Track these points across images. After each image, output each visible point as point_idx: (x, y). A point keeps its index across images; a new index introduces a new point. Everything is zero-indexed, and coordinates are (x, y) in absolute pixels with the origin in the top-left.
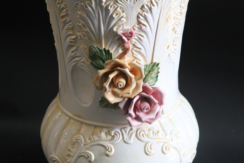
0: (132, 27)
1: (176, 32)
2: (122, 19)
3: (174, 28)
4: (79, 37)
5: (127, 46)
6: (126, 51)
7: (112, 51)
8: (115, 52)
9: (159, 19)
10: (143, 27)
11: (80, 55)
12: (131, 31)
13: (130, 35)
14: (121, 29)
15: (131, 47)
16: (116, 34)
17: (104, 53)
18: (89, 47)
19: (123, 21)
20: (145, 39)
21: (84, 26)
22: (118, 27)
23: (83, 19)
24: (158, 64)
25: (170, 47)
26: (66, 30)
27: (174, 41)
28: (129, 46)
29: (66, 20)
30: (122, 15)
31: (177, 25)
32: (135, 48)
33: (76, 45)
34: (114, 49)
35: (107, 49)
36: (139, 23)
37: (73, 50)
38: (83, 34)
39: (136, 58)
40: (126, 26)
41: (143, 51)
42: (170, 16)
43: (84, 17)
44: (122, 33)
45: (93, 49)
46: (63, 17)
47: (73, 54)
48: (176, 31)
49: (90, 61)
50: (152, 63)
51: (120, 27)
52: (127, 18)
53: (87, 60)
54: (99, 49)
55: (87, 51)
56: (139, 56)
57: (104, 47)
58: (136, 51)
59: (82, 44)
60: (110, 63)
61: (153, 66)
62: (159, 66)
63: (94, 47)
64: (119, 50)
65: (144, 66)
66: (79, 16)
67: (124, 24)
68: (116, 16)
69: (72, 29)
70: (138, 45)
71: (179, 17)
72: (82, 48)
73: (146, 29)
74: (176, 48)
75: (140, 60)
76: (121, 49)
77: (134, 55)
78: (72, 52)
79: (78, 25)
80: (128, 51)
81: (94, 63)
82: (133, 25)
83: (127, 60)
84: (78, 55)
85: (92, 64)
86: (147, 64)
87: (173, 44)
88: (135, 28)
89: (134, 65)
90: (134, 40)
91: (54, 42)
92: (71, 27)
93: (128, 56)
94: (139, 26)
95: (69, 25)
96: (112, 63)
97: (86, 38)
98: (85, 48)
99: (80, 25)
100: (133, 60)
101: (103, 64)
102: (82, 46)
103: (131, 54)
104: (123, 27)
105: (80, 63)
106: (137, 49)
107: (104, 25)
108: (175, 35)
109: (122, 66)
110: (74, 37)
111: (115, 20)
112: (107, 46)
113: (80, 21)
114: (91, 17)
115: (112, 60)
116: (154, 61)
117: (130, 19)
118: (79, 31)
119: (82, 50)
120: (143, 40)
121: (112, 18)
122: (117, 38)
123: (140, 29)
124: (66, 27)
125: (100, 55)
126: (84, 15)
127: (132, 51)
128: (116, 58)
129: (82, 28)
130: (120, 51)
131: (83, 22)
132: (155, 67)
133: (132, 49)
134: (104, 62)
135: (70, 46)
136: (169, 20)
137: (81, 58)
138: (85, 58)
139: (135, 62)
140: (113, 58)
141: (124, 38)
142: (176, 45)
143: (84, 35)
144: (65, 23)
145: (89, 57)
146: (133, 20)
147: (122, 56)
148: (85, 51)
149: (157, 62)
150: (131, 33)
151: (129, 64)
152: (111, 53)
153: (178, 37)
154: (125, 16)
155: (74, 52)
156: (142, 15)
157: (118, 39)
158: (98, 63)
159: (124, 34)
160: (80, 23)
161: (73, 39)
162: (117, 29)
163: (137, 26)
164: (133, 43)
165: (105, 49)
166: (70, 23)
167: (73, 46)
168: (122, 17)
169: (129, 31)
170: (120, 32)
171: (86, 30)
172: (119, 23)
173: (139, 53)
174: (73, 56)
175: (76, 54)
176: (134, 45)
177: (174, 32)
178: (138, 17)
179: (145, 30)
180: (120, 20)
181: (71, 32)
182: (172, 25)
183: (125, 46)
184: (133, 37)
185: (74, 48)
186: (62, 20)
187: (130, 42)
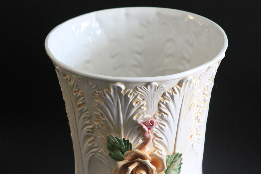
0: (153, 115)
1: (200, 121)
2: (142, 107)
3: (198, 116)
4: (97, 127)
5: (147, 135)
6: (147, 141)
7: (131, 142)
8: (135, 142)
9: (181, 107)
10: (165, 116)
11: (98, 146)
12: (152, 120)
13: (150, 124)
14: (141, 118)
15: (152, 136)
16: (136, 123)
17: (123, 143)
18: (108, 137)
19: (144, 109)
20: (166, 128)
21: (102, 115)
22: (138, 116)
23: (101, 108)
24: (181, 155)
25: (193, 136)
26: (83, 120)
27: (197, 130)
28: (150, 136)
29: (83, 109)
30: (142, 103)
31: (200, 113)
32: (156, 138)
33: (93, 135)
34: (134, 139)
35: (126, 139)
36: (160, 111)
37: (91, 141)
38: (100, 123)
39: (157, 148)
40: (147, 114)
41: (164, 141)
42: (193, 104)
43: (102, 106)
44: (142, 122)
45: (112, 139)
46: (79, 106)
47: (90, 145)
48: (199, 119)
49: (108, 152)
50: (174, 153)
51: (140, 116)
52: (147, 106)
53: (105, 151)
54: (118, 139)
55: (106, 142)
56: (160, 147)
57: (123, 137)
58: (157, 141)
59: (100, 134)
60: (130, 154)
61: (175, 157)
62: (182, 157)
63: (112, 137)
64: (139, 140)
65: (166, 157)
66: (96, 105)
67: (144, 113)
68: (136, 104)
69: (89, 118)
70: (160, 135)
71: (202, 105)
72: (99, 138)
73: (168, 117)
74: (200, 137)
75: (161, 151)
76: (141, 139)
77: (155, 145)
78: (90, 142)
79: (96, 114)
80: (148, 141)
81: (113, 154)
82: (154, 114)
83: (147, 151)
84: (96, 145)
85: (110, 155)
86: (168, 155)
87: (197, 134)
88: (156, 116)
89: (156, 155)
90: (155, 130)
91: (70, 132)
92: (88, 116)
93: (148, 146)
94: (160, 115)
95: (87, 114)
96: (132, 154)
97: (104, 127)
98: (103, 138)
99: (97, 114)
100: (154, 151)
101: (122, 155)
102: (100, 137)
103: (152, 144)
104: (144, 115)
105: (97, 154)
106: (159, 139)
107: (123, 114)
108: (198, 124)
109: (143, 157)
110: (91, 127)
111: (135, 108)
112: (126, 136)
113: (98, 110)
114: (110, 106)
115: (132, 151)
116: (177, 152)
117: (151, 107)
118: (97, 121)
119: (99, 140)
120: (164, 129)
121: (131, 106)
122: (137, 127)
123: (162, 117)
124: (82, 117)
125: (119, 146)
126: (102, 104)
127: (153, 141)
128: (136, 148)
129: (100, 117)
130: (141, 141)
131: (101, 111)
132: (177, 158)
133: (153, 139)
134: (123, 153)
135: (87, 137)
136: (191, 108)
137: (99, 149)
138: (103, 149)
139: (156, 153)
140: (133, 149)
141: (144, 127)
142: (199, 135)
143: (102, 124)
144: (82, 112)
145: (107, 148)
146: (154, 109)
147: (142, 147)
148: (104, 141)
149: (180, 153)
150: (152, 122)
151: (150, 155)
152: (131, 143)
153: (201, 126)
154: (145, 104)
155: (91, 142)
156: (163, 103)
157: (139, 129)
158: (116, 154)
159: (144, 123)
160: (97, 111)
161: (90, 129)
162: (137, 118)
163: (158, 114)
164: (154, 132)
165: (124, 139)
166: (87, 112)
167: (90, 136)
168: (143, 105)
169: (150, 120)
170: (140, 121)
171: (104, 119)
172: (139, 112)
173: (161, 143)
174: (90, 146)
175: (93, 144)
176: (155, 134)
177: (198, 120)
178: (159, 105)
179: (167, 119)
180: (140, 108)
181: (88, 122)
182: (195, 114)
183: (145, 135)
184: (154, 126)
185: (91, 138)
186: (79, 109)
187: (151, 131)
